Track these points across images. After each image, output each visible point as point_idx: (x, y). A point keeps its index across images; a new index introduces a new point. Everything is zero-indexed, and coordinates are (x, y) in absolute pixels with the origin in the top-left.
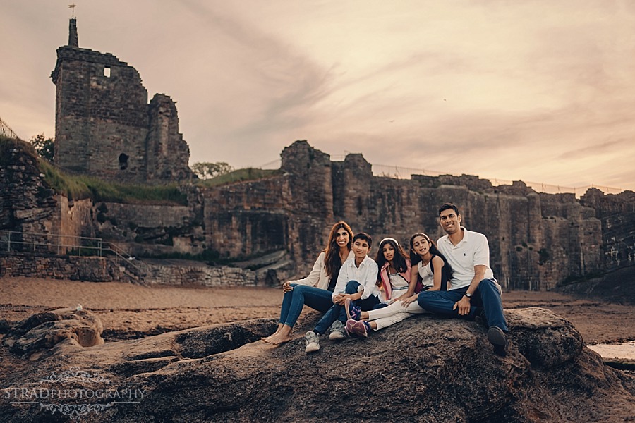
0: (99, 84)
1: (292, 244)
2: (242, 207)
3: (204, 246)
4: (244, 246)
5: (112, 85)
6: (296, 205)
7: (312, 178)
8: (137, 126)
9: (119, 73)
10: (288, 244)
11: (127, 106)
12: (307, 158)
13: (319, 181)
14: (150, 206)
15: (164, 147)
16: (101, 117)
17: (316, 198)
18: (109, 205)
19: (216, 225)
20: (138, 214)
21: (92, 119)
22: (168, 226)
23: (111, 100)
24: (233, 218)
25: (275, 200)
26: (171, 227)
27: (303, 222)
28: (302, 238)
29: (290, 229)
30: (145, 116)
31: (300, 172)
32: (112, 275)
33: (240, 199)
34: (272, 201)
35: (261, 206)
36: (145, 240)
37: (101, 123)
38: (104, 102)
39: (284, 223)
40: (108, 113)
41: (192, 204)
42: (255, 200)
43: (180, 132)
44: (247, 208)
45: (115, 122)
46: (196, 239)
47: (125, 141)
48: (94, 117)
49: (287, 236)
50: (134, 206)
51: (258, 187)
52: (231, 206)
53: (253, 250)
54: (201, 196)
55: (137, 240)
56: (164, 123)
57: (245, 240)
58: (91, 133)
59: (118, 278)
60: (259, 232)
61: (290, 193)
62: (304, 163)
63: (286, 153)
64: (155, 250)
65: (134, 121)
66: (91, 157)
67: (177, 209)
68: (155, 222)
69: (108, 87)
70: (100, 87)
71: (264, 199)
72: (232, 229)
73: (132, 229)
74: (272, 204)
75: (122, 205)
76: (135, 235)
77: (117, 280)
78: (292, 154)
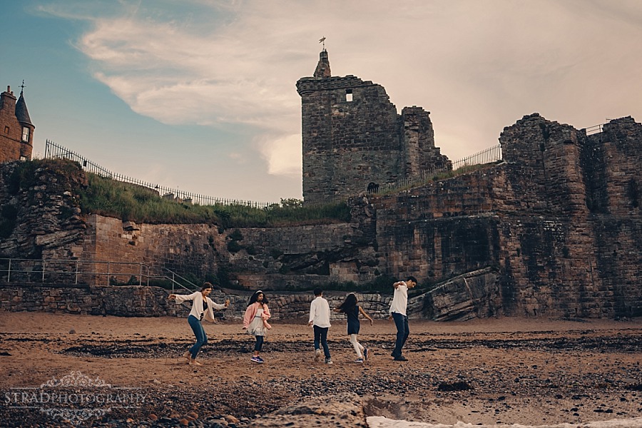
0: (341, 111)
1: (508, 258)
2: (430, 215)
3: (377, 273)
4: (432, 268)
5: (355, 109)
6: (523, 204)
7: (549, 164)
8: (386, 149)
9: (361, 94)
10: (498, 259)
11: (374, 129)
12: (540, 138)
13: (558, 166)
14: (300, 228)
15: (415, 166)
16: (345, 146)
17: (557, 191)
18: (244, 232)
19: (392, 243)
20: (284, 238)
21: (335, 150)
22: (323, 250)
23: (355, 126)
24: (415, 231)
25: (479, 200)
26: (326, 250)
27: (527, 225)
28: (528, 246)
29: (502, 238)
30: (394, 136)
31: (530, 159)
32: (165, 309)
33: (426, 205)
34: (476, 203)
35: (458, 210)
36: (292, 270)
37: (345, 153)
38: (348, 129)
39: (489, 230)
40: (353, 141)
41: (358, 220)
42: (450, 204)
43: (436, 146)
44: (438, 215)
45: (360, 150)
46: (364, 264)
47: (374, 168)
48: (337, 147)
49: (497, 247)
50: (279, 229)
51: (452, 185)
52: (413, 215)
53: (444, 272)
54: (370, 207)
55: (282, 271)
56: (411, 139)
57: (433, 259)
58: (335, 165)
59: (174, 312)
60: (453, 246)
61: (510, 188)
62: (535, 145)
63: (509, 136)
64: (302, 282)
65: (383, 144)
66: (336, 192)
67: (334, 226)
68: (305, 246)
69: (351, 113)
70: (342, 114)
71: (463, 201)
72: (414, 246)
73: (275, 258)
74: (475, 206)
75: (264, 230)
76: (280, 265)
78: (517, 136)
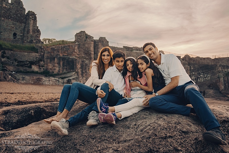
0: (6, 5)
1: (78, 70)
2: (59, 55)
3: (44, 69)
4: (59, 70)
5: (11, 6)
6: (80, 55)
7: (86, 45)
8: (21, 23)
9: (14, 2)
10: (76, 69)
11: (17, 15)
12: (85, 38)
13: (89, 46)
14: (23, 53)
15: (31, 31)
16: (7, 18)
17: (87, 53)
18: (6, 51)
19: (49, 61)
20: (18, 55)
21: (3, 19)
22: (30, 61)
23: (11, 12)
24: (56, 59)
25: (72, 53)
26: (31, 61)
27: (82, 61)
28: (82, 67)
29: (77, 64)
30: (24, 19)
31: (82, 43)
32: (5, 79)
33: (58, 52)
34: (71, 53)
35: (66, 55)
36: (21, 66)
37: (6, 20)
38: (8, 12)
39: (75, 62)
40: (10, 17)
41: (40, 53)
42: (64, 52)
43: (37, 26)
44: (61, 55)
45: (12, 21)
46: (41, 66)
47: (16, 28)
48: (4, 18)
49: (76, 67)
50: (17, 52)
51: (65, 47)
52: (55, 54)
53: (63, 71)
54: (44, 50)
55: (17, 65)
56: (31, 22)
57: (60, 67)
58: (2, 24)
59: (8, 80)
60: (65, 64)
61: (78, 51)
62: (84, 39)
63: (77, 35)
64: (24, 70)
65: (20, 21)
66: (2, 33)
67: (34, 54)
68: (25, 59)
69: (10, 7)
70: (7, 6)
71: (68, 52)
72: (55, 63)
73: (16, 61)
74: (71, 54)
75: (12, 52)
76: (16, 63)
77: (8, 81)
78: (79, 36)
